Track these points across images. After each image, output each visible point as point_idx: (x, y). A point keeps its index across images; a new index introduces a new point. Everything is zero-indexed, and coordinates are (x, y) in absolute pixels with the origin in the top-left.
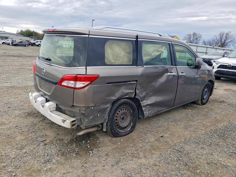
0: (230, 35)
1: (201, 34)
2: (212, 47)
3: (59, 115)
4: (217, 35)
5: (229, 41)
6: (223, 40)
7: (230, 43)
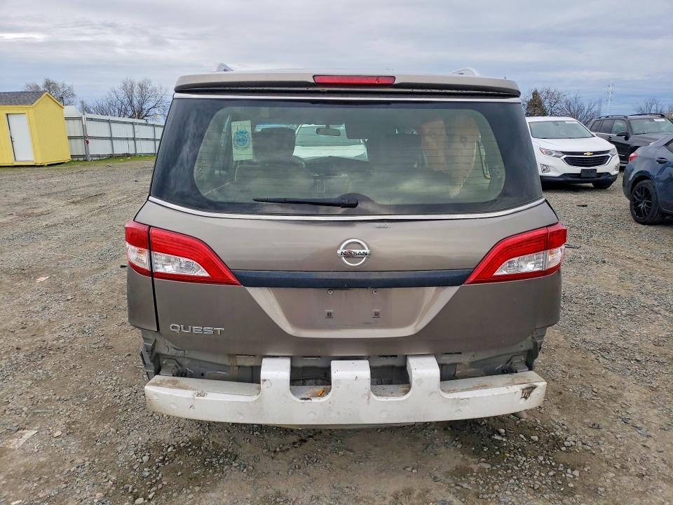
0: (150, 87)
1: (68, 84)
2: (143, 121)
3: (485, 386)
4: (117, 89)
5: (152, 104)
6: (135, 102)
7: (156, 111)
